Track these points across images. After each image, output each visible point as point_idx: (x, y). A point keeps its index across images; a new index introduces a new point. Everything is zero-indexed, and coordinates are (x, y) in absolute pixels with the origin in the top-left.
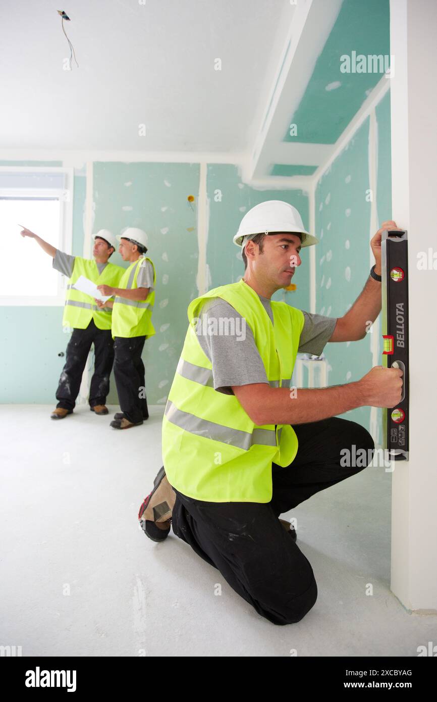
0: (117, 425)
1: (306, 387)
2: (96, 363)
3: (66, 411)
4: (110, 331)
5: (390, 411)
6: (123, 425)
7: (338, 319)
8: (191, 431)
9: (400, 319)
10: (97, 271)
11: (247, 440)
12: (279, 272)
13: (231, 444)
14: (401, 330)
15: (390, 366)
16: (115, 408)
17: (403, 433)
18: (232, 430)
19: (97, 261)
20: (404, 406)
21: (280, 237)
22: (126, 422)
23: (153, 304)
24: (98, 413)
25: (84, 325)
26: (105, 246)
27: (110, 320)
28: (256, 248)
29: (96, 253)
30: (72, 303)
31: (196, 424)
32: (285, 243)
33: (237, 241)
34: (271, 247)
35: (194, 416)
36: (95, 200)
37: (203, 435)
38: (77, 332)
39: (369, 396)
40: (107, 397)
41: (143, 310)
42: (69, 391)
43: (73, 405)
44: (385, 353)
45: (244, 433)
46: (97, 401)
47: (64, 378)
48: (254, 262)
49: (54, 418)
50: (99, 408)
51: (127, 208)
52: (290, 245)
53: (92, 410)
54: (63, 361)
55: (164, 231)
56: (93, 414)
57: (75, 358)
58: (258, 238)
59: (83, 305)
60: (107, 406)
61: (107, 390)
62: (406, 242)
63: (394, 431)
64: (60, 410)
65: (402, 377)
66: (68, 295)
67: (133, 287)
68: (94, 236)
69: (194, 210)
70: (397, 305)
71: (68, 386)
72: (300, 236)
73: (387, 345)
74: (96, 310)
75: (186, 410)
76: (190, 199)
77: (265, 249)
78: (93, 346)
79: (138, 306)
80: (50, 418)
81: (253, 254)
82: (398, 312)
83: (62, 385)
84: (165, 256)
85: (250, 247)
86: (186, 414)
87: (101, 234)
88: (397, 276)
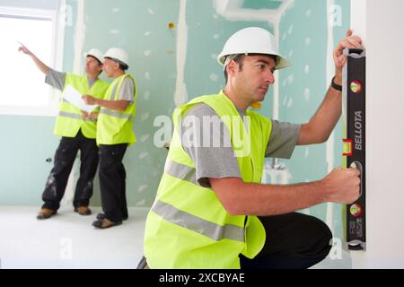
0: (98, 225)
1: (269, 183)
2: (81, 169)
3: (51, 211)
4: (95, 140)
5: (349, 206)
6: (104, 225)
7: (302, 125)
8: (168, 220)
9: (358, 125)
10: (87, 85)
11: (218, 231)
12: (254, 88)
13: (203, 234)
14: (359, 135)
15: (348, 166)
16: (97, 209)
17: (361, 225)
18: (205, 221)
19: (88, 77)
20: (361, 202)
21: (257, 58)
22: (107, 222)
23: (134, 115)
24: (82, 214)
25: (73, 134)
26: (96, 63)
27: (95, 129)
28: (237, 66)
29: (88, 69)
30: (62, 114)
31: (172, 213)
32: (262, 63)
33: (221, 60)
34: (250, 66)
35: (171, 206)
36: (85, 23)
37: (178, 224)
38: (65, 141)
39: (332, 193)
40: (91, 200)
41: (125, 120)
42: (55, 193)
43: (58, 206)
44: (344, 154)
45: (215, 225)
46: (81, 203)
47: (51, 181)
48: (234, 79)
49: (40, 218)
50: (83, 209)
51: (115, 31)
52: (266, 65)
53: (76, 211)
54: (51, 165)
55: (147, 53)
56: (77, 215)
57: (63, 163)
58: (239, 58)
59: (72, 116)
60: (90, 208)
61: (90, 192)
62: (364, 58)
63: (352, 223)
64: (45, 211)
65: (359, 176)
66: (59, 107)
67: (116, 99)
68: (85, 55)
69: (174, 36)
70: (356, 113)
71: (54, 188)
72: (275, 58)
73: (346, 148)
74: (84, 120)
75: (165, 201)
76: (171, 25)
77: (244, 67)
78: (79, 152)
79: (121, 116)
80: (36, 219)
81: (233, 71)
82: (356, 119)
83: (49, 187)
84: (147, 75)
85: (231, 65)
86: (164, 204)
87: (92, 52)
88: (355, 87)
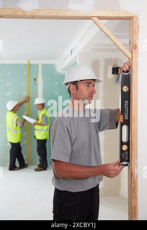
5: (121, 146)
9: (126, 108)
14: (126, 112)
17: (127, 155)
32: (87, 84)
44: (120, 122)
63: (123, 154)
70: (125, 102)
73: (121, 119)
76: (35, 80)
82: (125, 105)
